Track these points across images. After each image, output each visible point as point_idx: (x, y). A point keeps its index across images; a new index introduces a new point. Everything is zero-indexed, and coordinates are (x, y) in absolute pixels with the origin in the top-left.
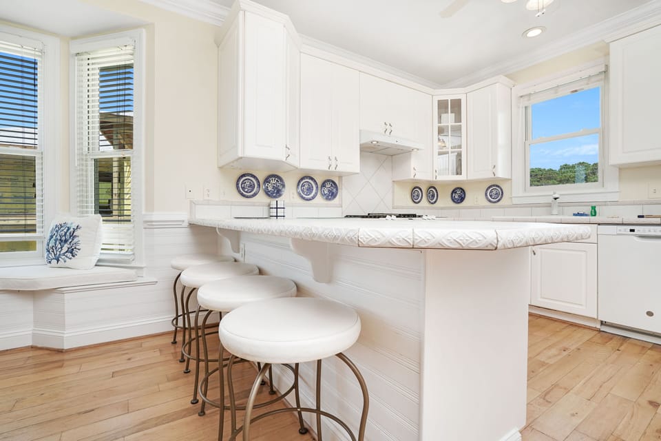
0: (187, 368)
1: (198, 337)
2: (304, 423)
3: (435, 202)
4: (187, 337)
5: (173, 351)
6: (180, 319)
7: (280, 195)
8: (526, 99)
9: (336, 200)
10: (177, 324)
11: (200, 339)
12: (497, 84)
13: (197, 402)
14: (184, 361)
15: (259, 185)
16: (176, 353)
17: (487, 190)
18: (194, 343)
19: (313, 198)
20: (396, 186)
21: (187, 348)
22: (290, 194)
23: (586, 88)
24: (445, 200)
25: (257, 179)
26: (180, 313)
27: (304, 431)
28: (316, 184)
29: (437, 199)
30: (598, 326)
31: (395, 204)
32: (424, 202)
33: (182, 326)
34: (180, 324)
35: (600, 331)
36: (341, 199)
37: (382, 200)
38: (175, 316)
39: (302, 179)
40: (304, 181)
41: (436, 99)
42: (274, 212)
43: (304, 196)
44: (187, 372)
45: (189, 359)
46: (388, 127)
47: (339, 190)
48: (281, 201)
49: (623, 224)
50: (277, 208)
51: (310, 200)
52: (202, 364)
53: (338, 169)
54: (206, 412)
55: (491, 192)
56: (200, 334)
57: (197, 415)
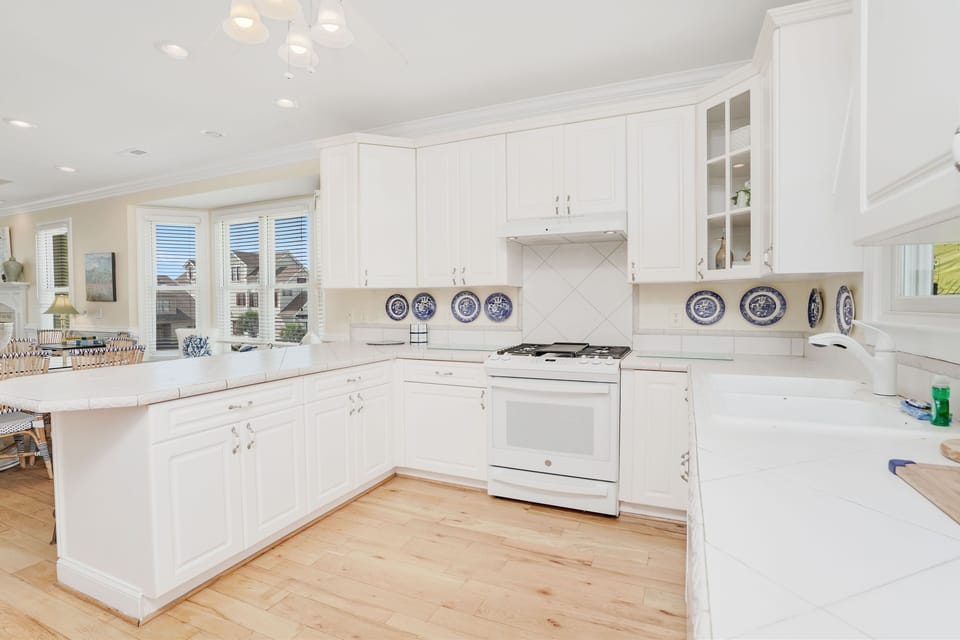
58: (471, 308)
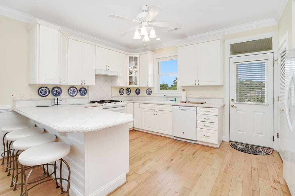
0: (9, 173)
1: (14, 160)
2: (63, 189)
3: (130, 94)
4: (9, 161)
5: (2, 168)
6: (6, 153)
7: (59, 95)
8: (158, 59)
9: (86, 96)
10: (4, 155)
11: (15, 161)
12: (149, 54)
13: (13, 185)
14: (8, 171)
15: (49, 91)
16: (4, 168)
17: (147, 90)
18: (12, 163)
19: (76, 95)
20: (113, 88)
21: (9, 165)
22: (64, 94)
23: (174, 59)
24: (133, 93)
25: (48, 89)
26: (6, 150)
27: (63, 192)
28: (77, 89)
29: (130, 93)
30: (173, 138)
31: (113, 96)
32: (125, 94)
33: (7, 156)
34: (6, 155)
35: (174, 139)
36: (88, 95)
37: (107, 94)
38: (3, 152)
39: (70, 88)
40: (71, 89)
41: (128, 56)
42: (56, 103)
43: (71, 95)
44: (9, 175)
45: (10, 170)
46: (108, 67)
47: (88, 92)
48: (59, 98)
49: (178, 106)
50: (58, 101)
51: (74, 96)
52: (16, 171)
53: (85, 85)
54: (17, 189)
55: (148, 91)
56: (15, 159)
57: (13, 190)
58: (74, 92)
